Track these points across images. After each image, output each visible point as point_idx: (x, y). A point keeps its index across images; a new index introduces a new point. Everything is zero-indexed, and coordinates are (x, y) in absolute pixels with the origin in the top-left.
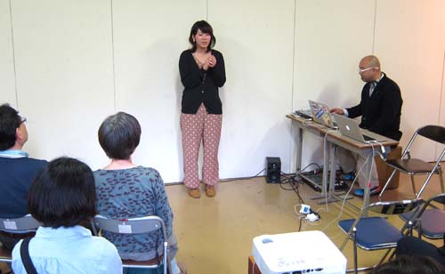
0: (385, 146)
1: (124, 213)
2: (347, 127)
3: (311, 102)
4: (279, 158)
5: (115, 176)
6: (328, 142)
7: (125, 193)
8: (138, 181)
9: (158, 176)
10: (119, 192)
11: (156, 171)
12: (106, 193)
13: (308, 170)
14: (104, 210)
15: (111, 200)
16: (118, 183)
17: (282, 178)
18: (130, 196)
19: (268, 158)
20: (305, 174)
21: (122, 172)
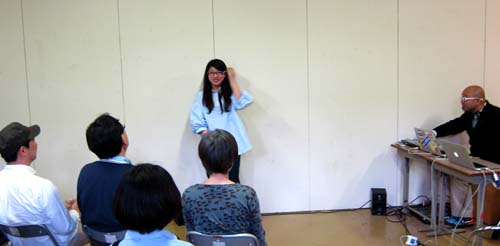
0: (498, 173)
1: (219, 229)
2: (456, 154)
3: (417, 130)
4: (384, 190)
5: (212, 191)
6: (436, 171)
7: (221, 208)
8: (234, 196)
9: (254, 194)
10: (215, 206)
11: (252, 190)
12: (203, 207)
13: (416, 203)
14: (200, 224)
15: (206, 215)
16: (214, 197)
17: (388, 211)
18: (226, 211)
19: (373, 190)
20: (413, 207)
21: (219, 187)
